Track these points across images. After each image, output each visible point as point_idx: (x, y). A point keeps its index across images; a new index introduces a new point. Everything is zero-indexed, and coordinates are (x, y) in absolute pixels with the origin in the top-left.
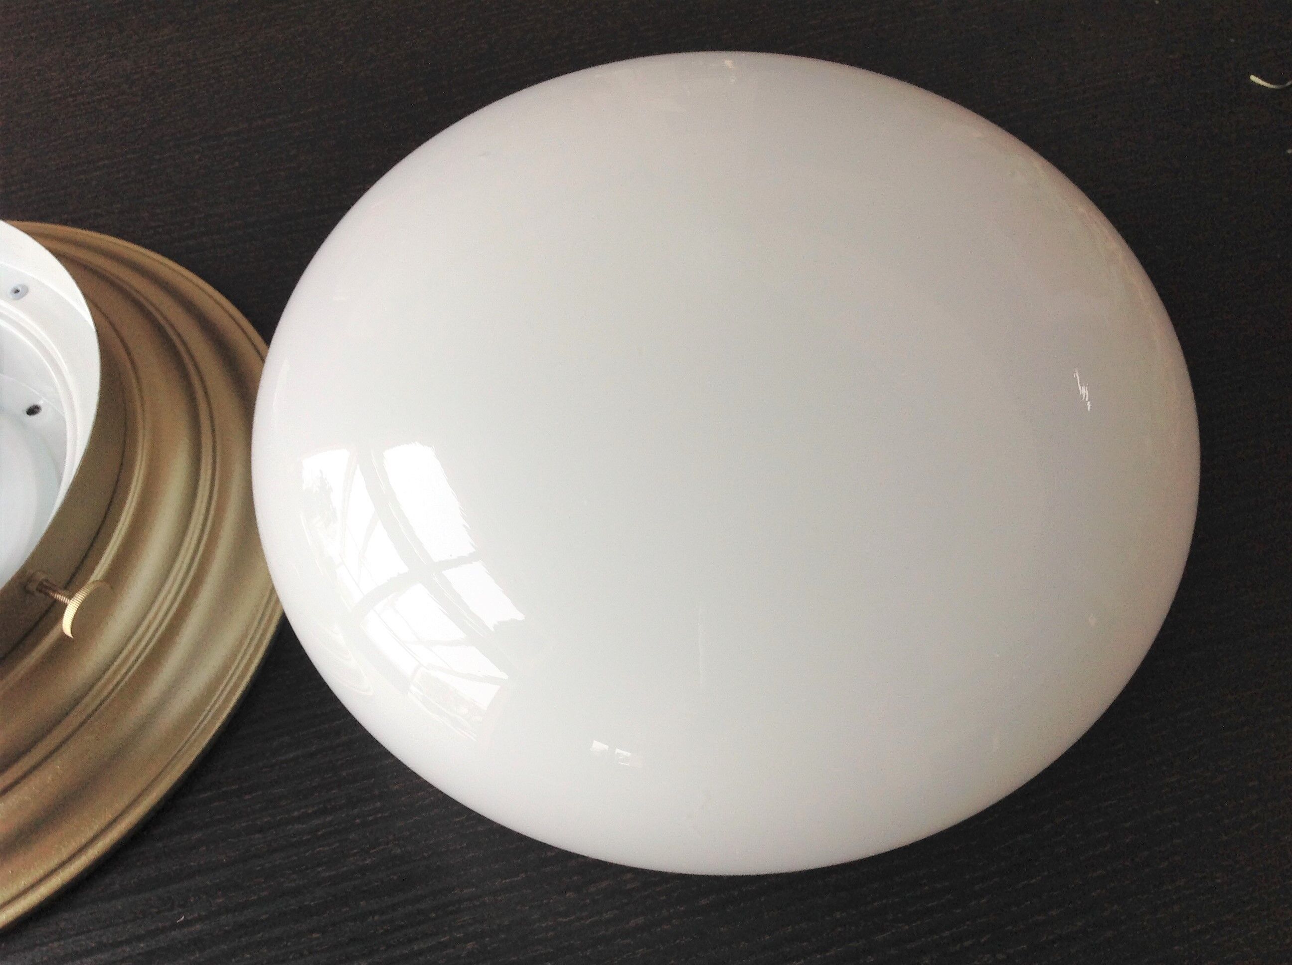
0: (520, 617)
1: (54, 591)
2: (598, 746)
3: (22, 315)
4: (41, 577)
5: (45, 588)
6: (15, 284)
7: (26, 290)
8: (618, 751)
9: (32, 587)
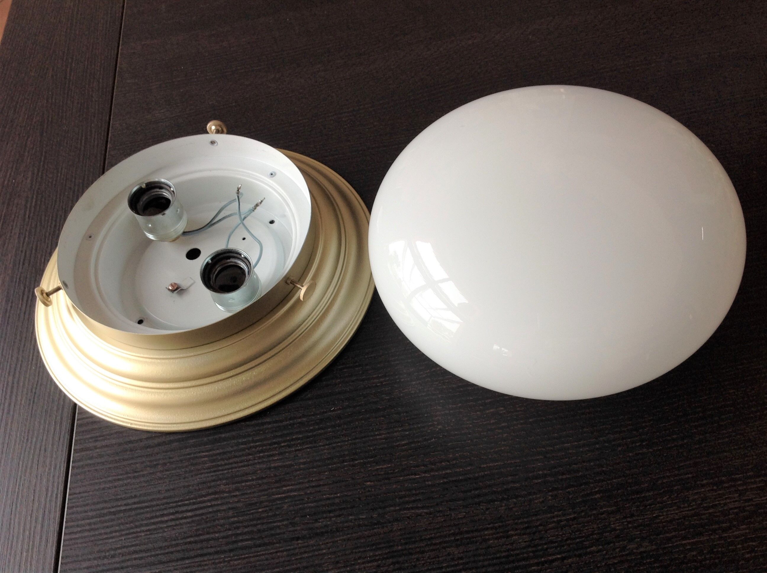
0: (467, 302)
1: (296, 283)
2: (496, 347)
3: (274, 184)
4: (292, 278)
5: (293, 282)
6: (270, 172)
7: (275, 174)
8: (503, 349)
9: (289, 282)
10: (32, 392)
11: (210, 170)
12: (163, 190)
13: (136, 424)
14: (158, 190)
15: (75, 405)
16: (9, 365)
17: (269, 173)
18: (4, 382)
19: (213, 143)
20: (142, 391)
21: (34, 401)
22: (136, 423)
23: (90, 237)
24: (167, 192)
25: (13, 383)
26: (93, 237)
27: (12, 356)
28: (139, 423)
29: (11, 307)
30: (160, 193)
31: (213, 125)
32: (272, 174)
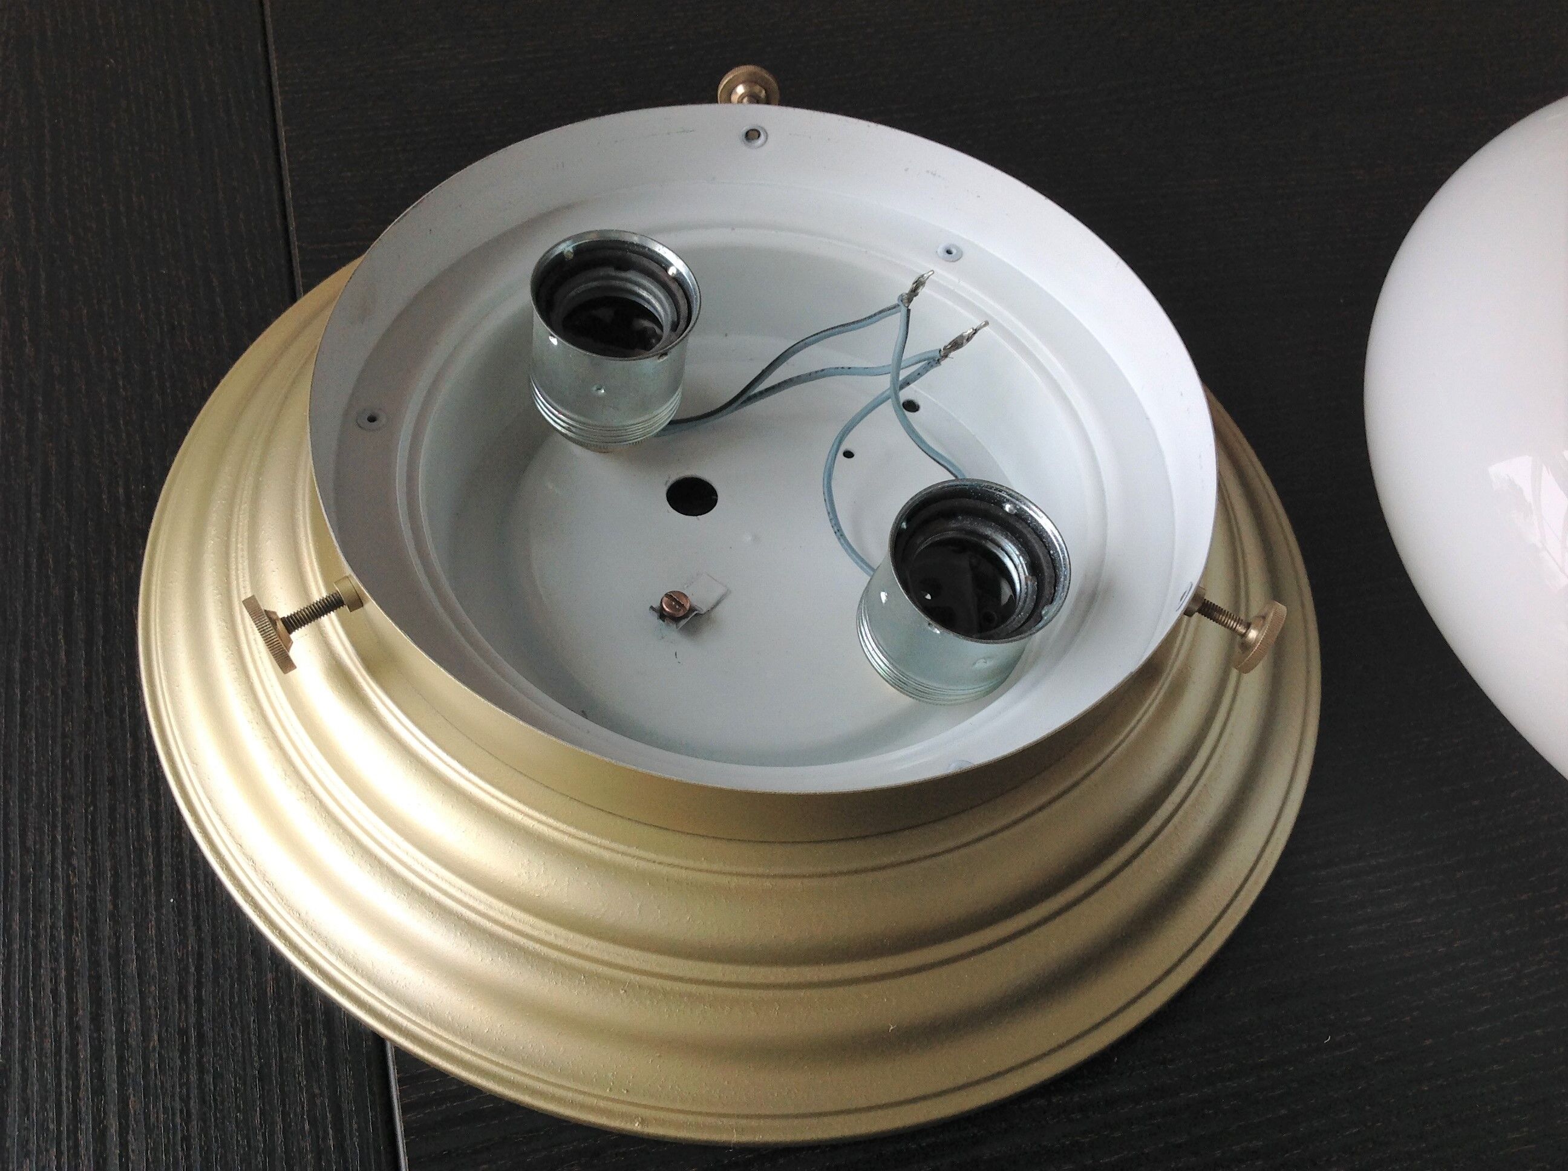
1: (1219, 613)
3: (962, 283)
5: (1205, 609)
6: (943, 244)
7: (961, 253)
9: (1195, 607)
10: (183, 997)
11: (733, 226)
12: (631, 275)
13: (662, 1123)
14: (612, 272)
15: (380, 1041)
16: (60, 885)
17: (941, 250)
18: (56, 960)
19: (752, 135)
20: (690, 995)
21: (201, 1036)
22: (662, 1115)
23: (372, 419)
24: (646, 282)
25: (95, 963)
26: (383, 420)
27: (68, 855)
28: (673, 1116)
29: (26, 661)
30: (617, 283)
31: (743, 82)
32: (949, 252)
